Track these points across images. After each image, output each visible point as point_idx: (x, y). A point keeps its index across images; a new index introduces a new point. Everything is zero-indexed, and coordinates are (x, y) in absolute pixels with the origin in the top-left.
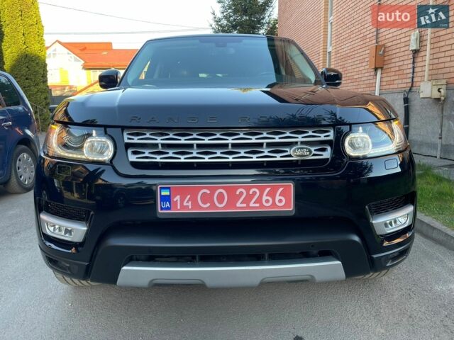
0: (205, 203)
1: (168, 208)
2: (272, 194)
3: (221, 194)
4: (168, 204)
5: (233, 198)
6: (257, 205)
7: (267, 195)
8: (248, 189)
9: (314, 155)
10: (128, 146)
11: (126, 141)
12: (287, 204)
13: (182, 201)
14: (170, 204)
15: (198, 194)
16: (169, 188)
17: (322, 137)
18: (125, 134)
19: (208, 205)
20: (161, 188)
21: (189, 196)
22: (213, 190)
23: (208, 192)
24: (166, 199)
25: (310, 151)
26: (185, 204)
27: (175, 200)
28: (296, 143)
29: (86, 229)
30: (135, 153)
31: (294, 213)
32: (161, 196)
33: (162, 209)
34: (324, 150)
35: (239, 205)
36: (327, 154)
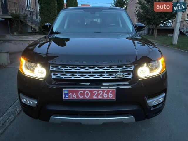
3: (87, 93)
4: (67, 96)
6: (102, 97)
7: (105, 93)
9: (125, 77)
10: (52, 71)
13: (72, 95)
18: (50, 66)
19: (83, 97)
24: (66, 94)
25: (123, 75)
26: (74, 96)
27: (70, 94)
33: (65, 98)
35: (94, 97)
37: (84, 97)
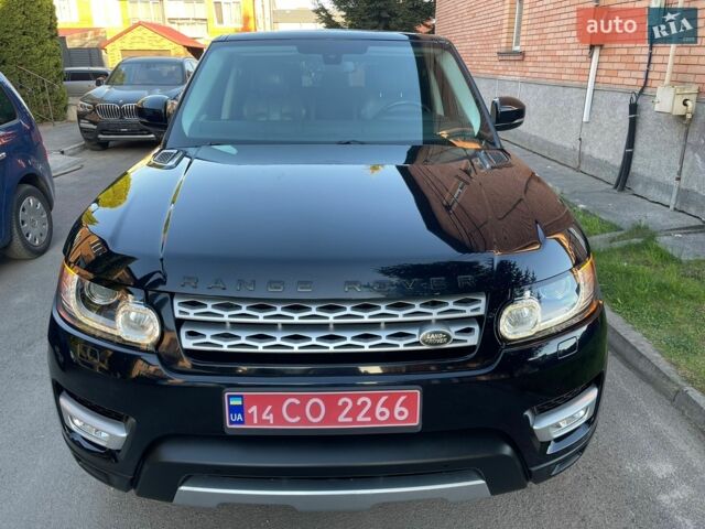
0: (291, 416)
1: (240, 422)
2: (390, 405)
4: (240, 417)
5: (334, 410)
6: (369, 419)
7: (383, 406)
8: (355, 399)
9: (455, 341)
11: (178, 315)
12: (411, 417)
13: (260, 412)
14: (243, 416)
15: (283, 403)
16: (241, 396)
17: (468, 311)
18: (176, 302)
19: (298, 419)
20: (229, 397)
21: (269, 407)
22: (305, 400)
23: (297, 402)
24: (235, 410)
25: (448, 337)
26: (264, 417)
27: (250, 412)
28: (429, 322)
29: (125, 435)
30: (191, 334)
31: (420, 427)
32: (230, 406)
33: (231, 423)
34: (468, 331)
35: (341, 419)
36: (473, 340)
37: (305, 420)
